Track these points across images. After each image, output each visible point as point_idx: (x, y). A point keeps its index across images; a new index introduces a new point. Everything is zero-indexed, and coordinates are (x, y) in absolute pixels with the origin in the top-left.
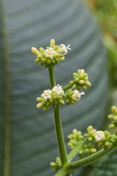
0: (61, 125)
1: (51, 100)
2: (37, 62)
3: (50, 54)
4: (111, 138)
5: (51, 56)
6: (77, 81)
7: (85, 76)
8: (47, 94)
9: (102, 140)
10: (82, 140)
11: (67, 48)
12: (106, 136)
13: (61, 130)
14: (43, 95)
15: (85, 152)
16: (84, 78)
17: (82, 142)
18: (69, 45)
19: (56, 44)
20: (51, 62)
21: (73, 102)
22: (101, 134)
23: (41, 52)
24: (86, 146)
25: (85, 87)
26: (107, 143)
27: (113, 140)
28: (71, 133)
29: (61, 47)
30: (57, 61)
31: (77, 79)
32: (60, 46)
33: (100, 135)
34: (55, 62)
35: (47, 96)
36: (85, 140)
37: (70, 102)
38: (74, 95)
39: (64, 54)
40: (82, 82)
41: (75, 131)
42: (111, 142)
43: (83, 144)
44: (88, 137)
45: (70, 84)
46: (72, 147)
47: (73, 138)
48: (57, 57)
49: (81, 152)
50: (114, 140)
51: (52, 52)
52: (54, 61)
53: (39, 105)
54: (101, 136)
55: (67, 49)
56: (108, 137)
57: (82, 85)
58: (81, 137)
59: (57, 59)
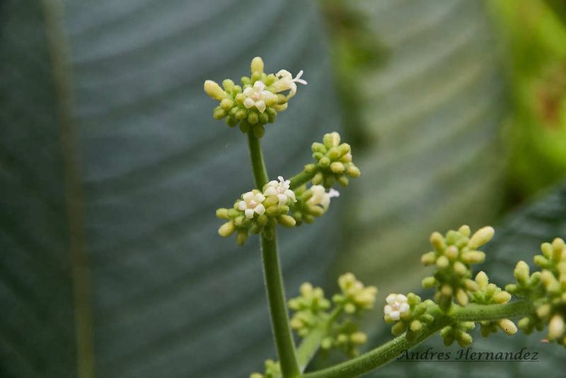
0: (281, 277)
1: (263, 218)
2: (221, 118)
3: (256, 100)
4: (424, 310)
5: (260, 104)
6: (325, 164)
7: (345, 153)
8: (252, 201)
9: (402, 316)
10: (328, 311)
11: (297, 79)
12: (412, 306)
13: (280, 289)
14: (241, 204)
15: (337, 343)
16: (342, 156)
17: (326, 317)
18: (301, 72)
19: (267, 71)
20: (259, 117)
21: (310, 217)
22: (401, 302)
23: (229, 92)
24: (336, 326)
25: (345, 180)
26: (416, 325)
27: (428, 316)
28: (297, 294)
29: (280, 77)
30: (273, 114)
31: (325, 160)
32: (278, 75)
33: (397, 304)
34: (267, 119)
35: (252, 207)
36: (335, 312)
37: (303, 217)
38: (312, 200)
39: (289, 97)
40: (338, 166)
41: (306, 288)
42: (423, 320)
43: (330, 323)
44: (343, 303)
45: (307, 172)
46: (303, 332)
47: (303, 308)
48: (272, 104)
49: (326, 343)
50: (432, 315)
51: (260, 95)
52: (266, 117)
53: (225, 229)
54: (399, 307)
55: (297, 83)
56: (417, 308)
57: (337, 175)
58: (324, 303)
59: (272, 110)
